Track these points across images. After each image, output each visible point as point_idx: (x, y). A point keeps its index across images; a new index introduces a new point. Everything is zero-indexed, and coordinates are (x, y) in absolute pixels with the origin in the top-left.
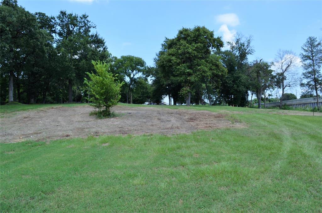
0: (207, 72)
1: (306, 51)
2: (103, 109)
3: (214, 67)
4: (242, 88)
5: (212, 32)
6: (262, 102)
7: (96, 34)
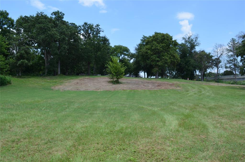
0: (168, 60)
1: (230, 47)
2: (115, 80)
3: (172, 57)
4: (191, 68)
5: (172, 37)
6: (205, 77)
7: (104, 36)
